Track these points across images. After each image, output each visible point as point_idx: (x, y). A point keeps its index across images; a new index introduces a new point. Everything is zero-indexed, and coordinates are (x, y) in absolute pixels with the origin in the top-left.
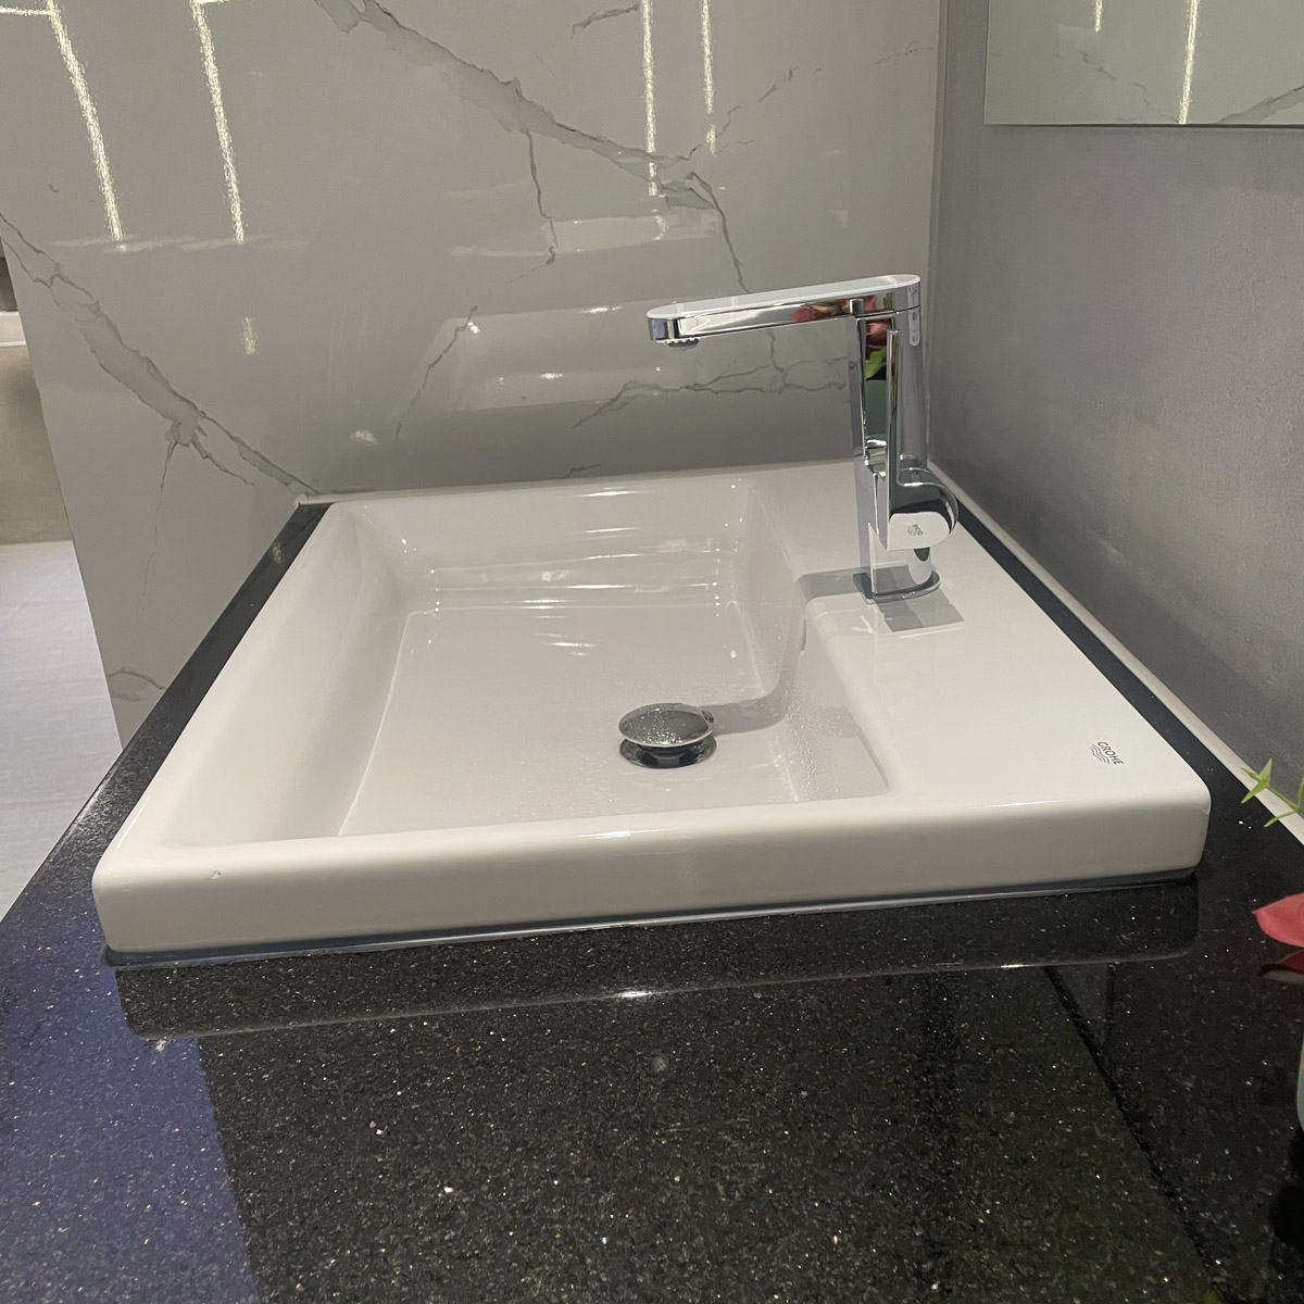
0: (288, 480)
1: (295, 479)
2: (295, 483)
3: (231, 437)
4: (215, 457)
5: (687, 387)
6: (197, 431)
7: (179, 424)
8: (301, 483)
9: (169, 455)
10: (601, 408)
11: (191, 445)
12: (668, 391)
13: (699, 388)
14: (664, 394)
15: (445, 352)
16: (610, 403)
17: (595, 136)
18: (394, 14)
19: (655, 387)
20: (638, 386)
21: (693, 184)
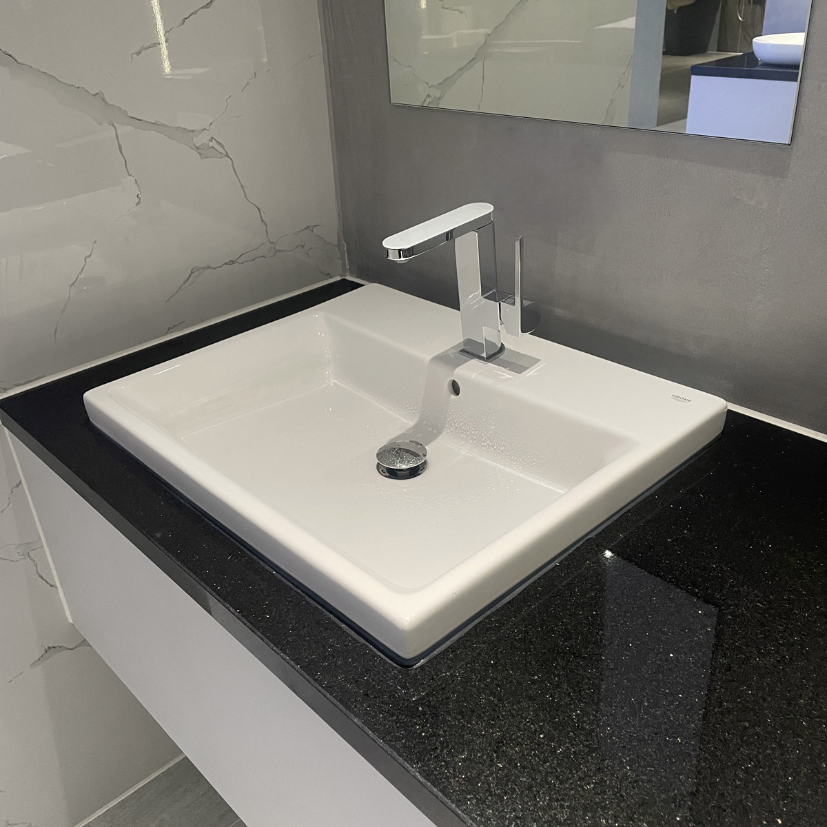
5: (226, 264)
10: (179, 287)
12: (215, 268)
13: (232, 262)
14: (214, 270)
15: (80, 274)
16: (185, 282)
17: (154, 122)
18: (13, 55)
19: (209, 267)
20: (199, 269)
21: (214, 144)
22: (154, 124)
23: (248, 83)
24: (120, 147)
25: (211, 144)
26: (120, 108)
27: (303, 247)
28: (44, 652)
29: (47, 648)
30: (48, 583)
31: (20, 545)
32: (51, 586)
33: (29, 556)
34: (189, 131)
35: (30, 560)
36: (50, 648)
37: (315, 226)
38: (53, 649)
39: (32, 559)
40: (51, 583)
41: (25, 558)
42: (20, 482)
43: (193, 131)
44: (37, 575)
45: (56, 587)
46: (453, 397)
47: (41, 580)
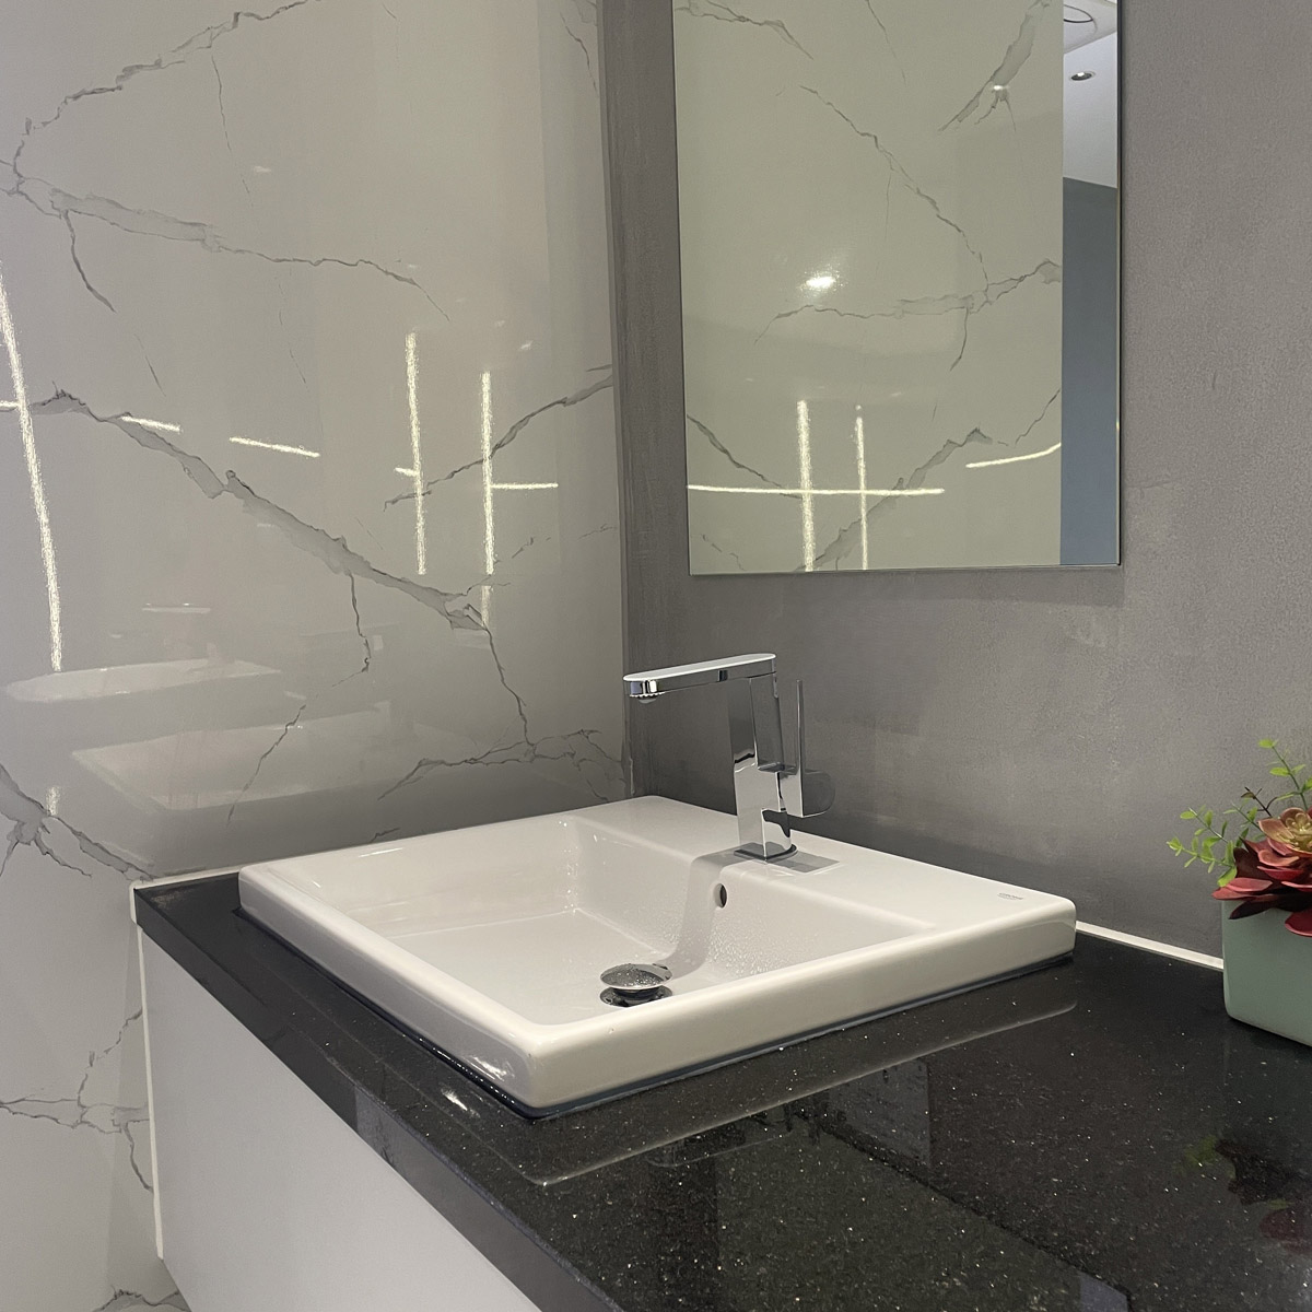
0: (125, 867)
1: (131, 865)
2: (131, 870)
3: (74, 832)
4: (55, 853)
5: (466, 761)
6: (40, 829)
7: (23, 824)
8: (137, 869)
9: (9, 853)
10: (400, 782)
11: (33, 843)
12: (451, 765)
13: (475, 761)
14: (448, 767)
15: (277, 744)
16: (408, 778)
17: (399, 577)
18: (251, 487)
19: (443, 762)
20: (429, 763)
21: (469, 612)
22: (400, 580)
23: (522, 549)
24: (354, 600)
25: (467, 612)
26: (362, 558)
27: (573, 755)
28: (112, 1297)
29: (118, 1291)
30: (142, 1180)
31: (118, 1108)
32: (146, 1187)
33: (127, 1130)
34: (442, 594)
35: (126, 1137)
36: (122, 1293)
37: (592, 731)
38: (126, 1296)
39: (129, 1136)
40: (148, 1184)
41: (120, 1132)
42: (140, 1013)
43: (446, 594)
44: (130, 1163)
45: (152, 1191)
46: (719, 908)
47: (134, 1172)
